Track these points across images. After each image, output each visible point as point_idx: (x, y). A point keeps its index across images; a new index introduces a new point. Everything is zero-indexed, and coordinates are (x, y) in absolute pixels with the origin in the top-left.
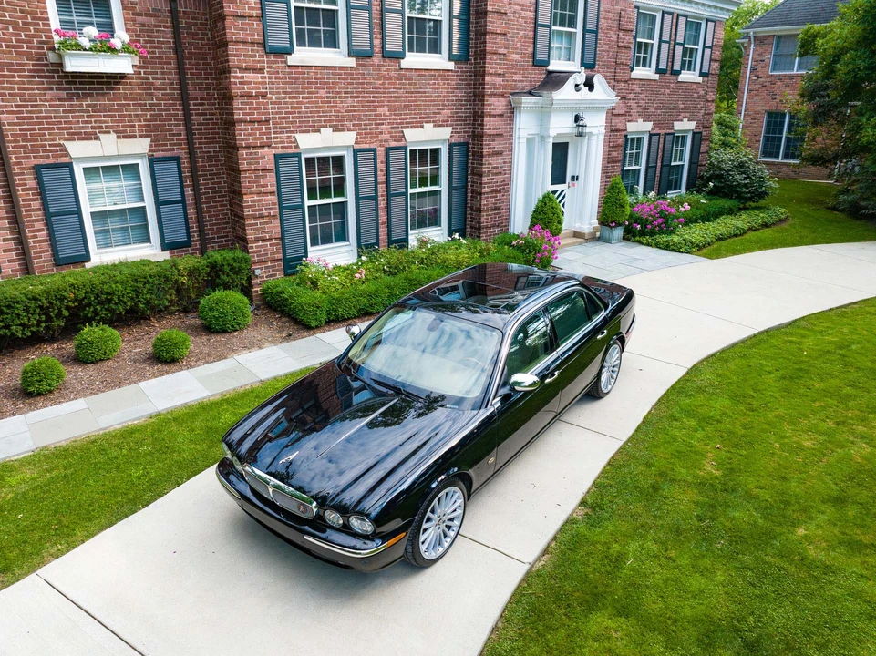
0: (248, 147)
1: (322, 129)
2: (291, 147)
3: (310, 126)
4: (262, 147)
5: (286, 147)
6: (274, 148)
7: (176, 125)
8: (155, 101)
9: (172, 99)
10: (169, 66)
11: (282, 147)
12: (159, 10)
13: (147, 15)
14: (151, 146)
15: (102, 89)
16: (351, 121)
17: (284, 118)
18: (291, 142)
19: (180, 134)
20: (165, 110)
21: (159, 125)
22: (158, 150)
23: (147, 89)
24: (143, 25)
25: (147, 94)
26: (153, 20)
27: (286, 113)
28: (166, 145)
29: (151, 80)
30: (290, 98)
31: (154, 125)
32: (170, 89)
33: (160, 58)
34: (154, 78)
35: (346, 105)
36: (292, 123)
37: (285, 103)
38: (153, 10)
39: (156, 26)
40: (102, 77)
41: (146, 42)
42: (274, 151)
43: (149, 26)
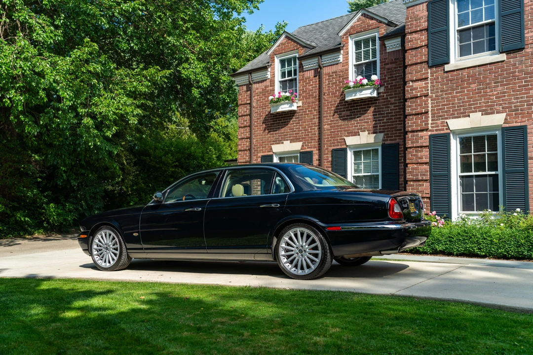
0: (413, 131)
1: (470, 114)
2: (443, 130)
3: (462, 113)
4: (422, 131)
5: (440, 130)
6: (430, 131)
7: (399, 124)
8: (390, 111)
9: (399, 109)
10: (399, 89)
11: (436, 130)
12: (398, 59)
13: (391, 63)
14: (384, 137)
15: (365, 108)
16: (501, 105)
17: (441, 109)
18: (444, 126)
19: (401, 130)
20: (394, 116)
21: (390, 125)
22: (387, 140)
23: (386, 105)
24: (388, 69)
25: (386, 108)
26: (394, 65)
27: (442, 105)
28: (392, 137)
29: (389, 99)
30: (446, 94)
31: (388, 125)
32: (399, 103)
33: (396, 85)
34: (390, 98)
35: (495, 93)
36: (446, 112)
37: (442, 98)
38: (395, 59)
39: (395, 68)
40: (366, 102)
41: (389, 78)
42: (430, 133)
43: (391, 69)
